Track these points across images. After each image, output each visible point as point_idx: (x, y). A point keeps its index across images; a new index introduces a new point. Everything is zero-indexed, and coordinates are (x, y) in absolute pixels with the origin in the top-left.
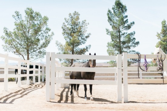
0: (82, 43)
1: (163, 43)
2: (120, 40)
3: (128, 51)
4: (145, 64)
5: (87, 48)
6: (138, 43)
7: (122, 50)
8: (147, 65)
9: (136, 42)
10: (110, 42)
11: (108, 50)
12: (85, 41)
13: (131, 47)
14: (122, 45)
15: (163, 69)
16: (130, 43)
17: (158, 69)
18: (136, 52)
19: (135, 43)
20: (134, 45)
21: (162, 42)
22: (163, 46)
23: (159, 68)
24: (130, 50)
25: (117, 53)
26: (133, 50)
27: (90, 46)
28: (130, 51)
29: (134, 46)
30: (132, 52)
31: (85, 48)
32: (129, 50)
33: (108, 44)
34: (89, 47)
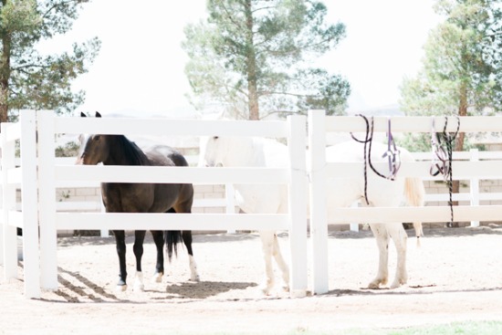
0: (51, 30)
1: (460, 30)
2: (248, 13)
3: (291, 72)
4: (389, 153)
5: (80, 54)
6: (337, 31)
7: (263, 64)
8: (394, 155)
9: (331, 29)
10: (196, 23)
11: (189, 68)
12: (70, 20)
13: (303, 53)
14: (258, 39)
15: (450, 169)
16: (298, 32)
17: (434, 172)
18: (330, 74)
19: (324, 28)
20: (318, 39)
21: (454, 26)
22: (460, 45)
23: (437, 165)
24: (301, 65)
25: (235, 81)
26: (315, 68)
27: (97, 43)
28: (301, 72)
29: (322, 49)
30: (310, 76)
31: (71, 54)
32: (293, 66)
33: (188, 32)
34: (91, 50)
